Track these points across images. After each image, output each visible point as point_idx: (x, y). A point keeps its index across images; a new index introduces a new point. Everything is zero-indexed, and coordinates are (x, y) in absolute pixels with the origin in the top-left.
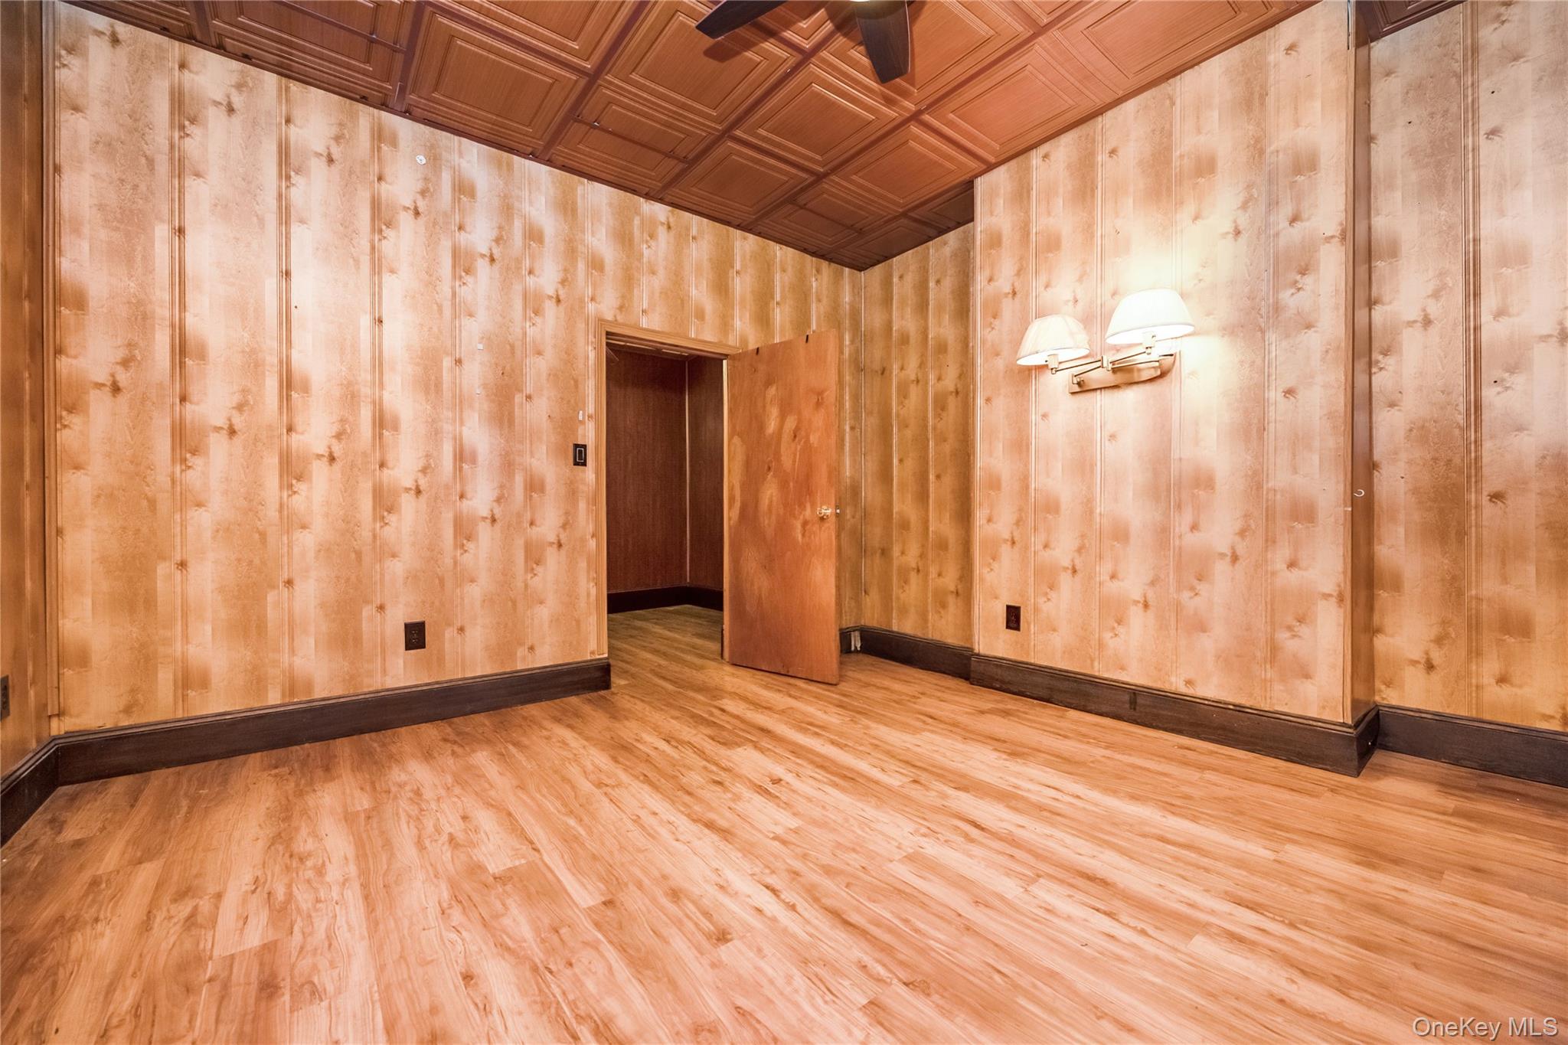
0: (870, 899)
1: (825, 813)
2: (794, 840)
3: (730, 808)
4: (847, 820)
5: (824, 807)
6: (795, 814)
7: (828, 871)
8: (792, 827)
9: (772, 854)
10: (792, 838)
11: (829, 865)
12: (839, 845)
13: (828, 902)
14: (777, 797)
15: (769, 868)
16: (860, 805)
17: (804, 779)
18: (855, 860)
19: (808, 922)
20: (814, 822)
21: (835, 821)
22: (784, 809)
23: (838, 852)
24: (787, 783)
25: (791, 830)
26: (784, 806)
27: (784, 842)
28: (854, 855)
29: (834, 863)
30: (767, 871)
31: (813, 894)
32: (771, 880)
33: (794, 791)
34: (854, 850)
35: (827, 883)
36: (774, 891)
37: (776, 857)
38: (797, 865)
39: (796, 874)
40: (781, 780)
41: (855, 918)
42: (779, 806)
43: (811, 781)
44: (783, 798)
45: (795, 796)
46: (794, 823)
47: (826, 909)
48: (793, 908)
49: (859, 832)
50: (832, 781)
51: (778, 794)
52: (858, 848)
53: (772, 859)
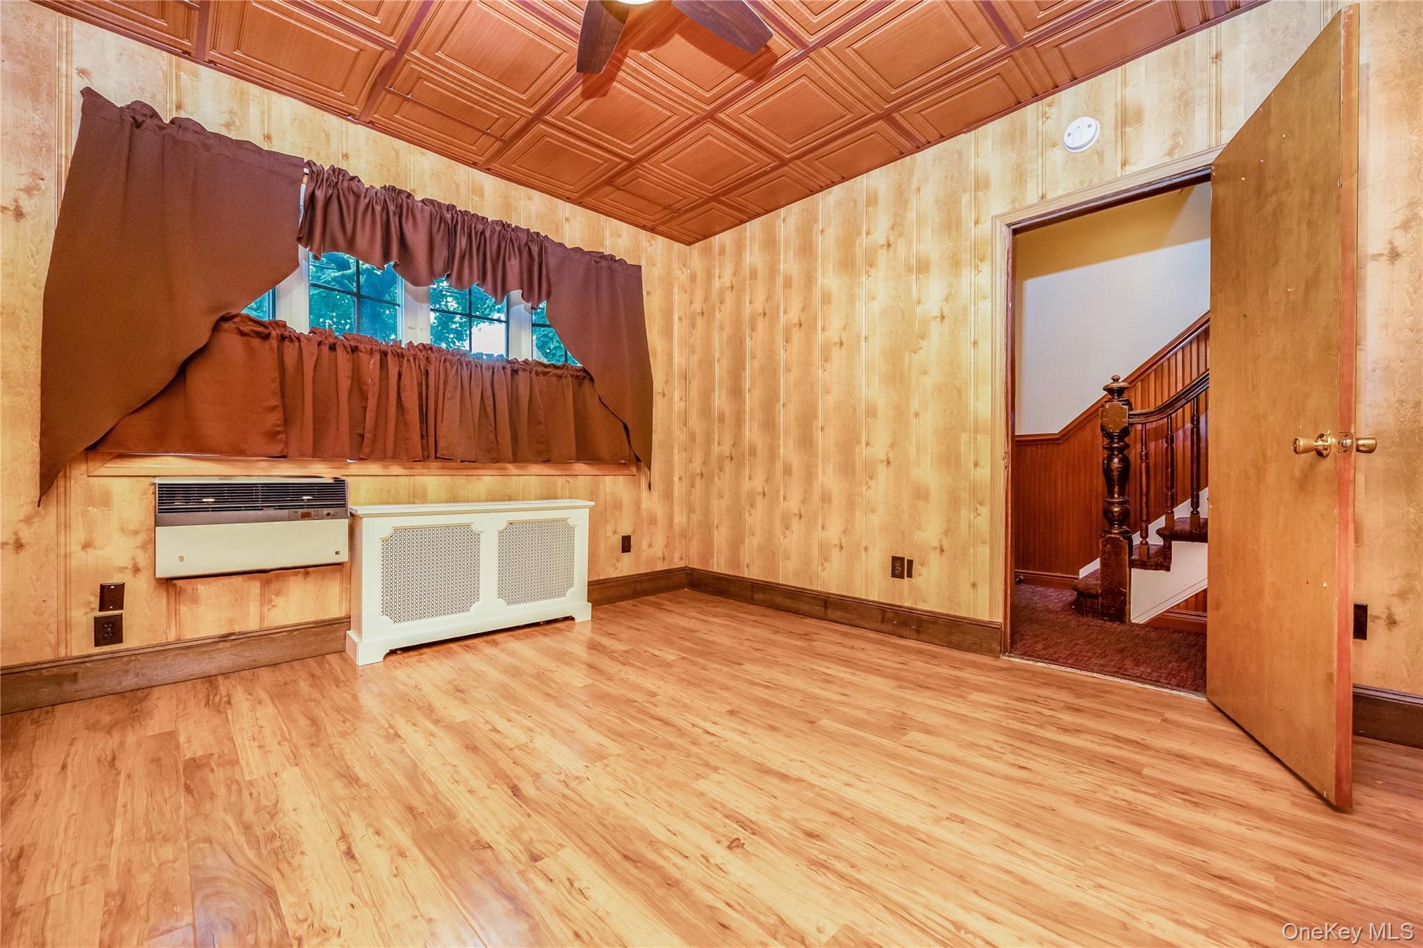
0: (643, 731)
1: (668, 798)
2: (698, 767)
3: (775, 798)
4: (648, 791)
5: (670, 805)
6: (702, 794)
7: (670, 746)
8: (703, 780)
9: (715, 755)
10: (701, 770)
11: (669, 750)
12: (659, 765)
13: (670, 729)
14: (727, 817)
15: (716, 746)
16: (628, 812)
17: (698, 853)
18: (648, 754)
19: (684, 720)
20: (681, 787)
21: (659, 788)
22: (714, 800)
23: (661, 759)
24: (718, 842)
25: (704, 778)
26: (718, 806)
27: (707, 765)
28: (648, 758)
29: (663, 751)
30: (716, 744)
31: (681, 732)
32: (711, 739)
33: (707, 828)
34: (647, 762)
35: (671, 738)
36: (708, 732)
37: (711, 753)
38: (693, 749)
39: (694, 743)
40: (729, 847)
41: (655, 723)
42: (722, 805)
43: (687, 848)
44: (719, 816)
45: (704, 820)
46: (702, 785)
47: (673, 726)
48: (693, 725)
49: (637, 778)
50: (657, 852)
51: (727, 821)
52: (643, 763)
53: (714, 752)
